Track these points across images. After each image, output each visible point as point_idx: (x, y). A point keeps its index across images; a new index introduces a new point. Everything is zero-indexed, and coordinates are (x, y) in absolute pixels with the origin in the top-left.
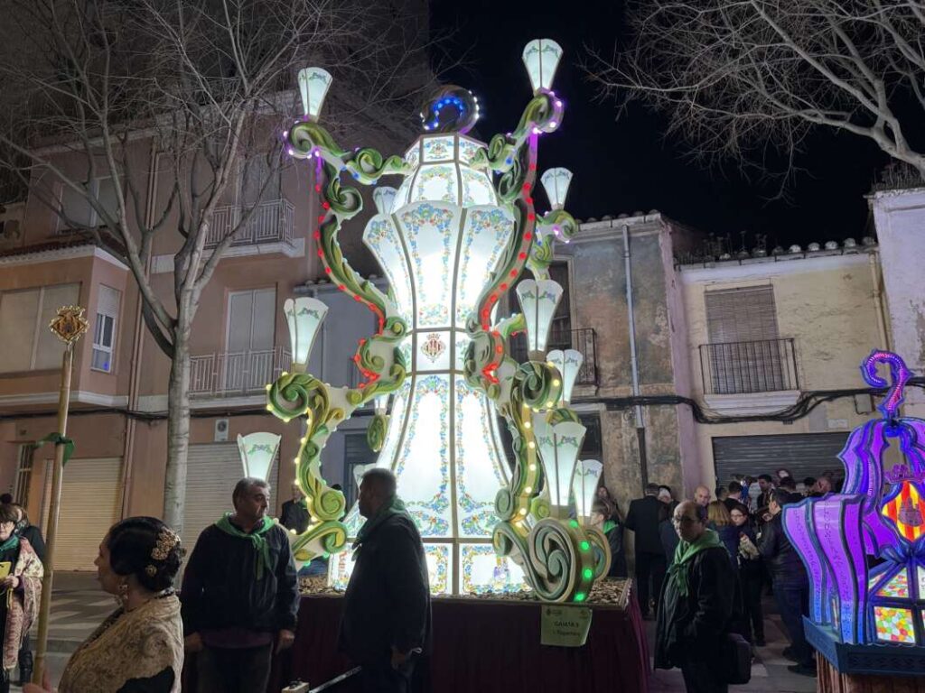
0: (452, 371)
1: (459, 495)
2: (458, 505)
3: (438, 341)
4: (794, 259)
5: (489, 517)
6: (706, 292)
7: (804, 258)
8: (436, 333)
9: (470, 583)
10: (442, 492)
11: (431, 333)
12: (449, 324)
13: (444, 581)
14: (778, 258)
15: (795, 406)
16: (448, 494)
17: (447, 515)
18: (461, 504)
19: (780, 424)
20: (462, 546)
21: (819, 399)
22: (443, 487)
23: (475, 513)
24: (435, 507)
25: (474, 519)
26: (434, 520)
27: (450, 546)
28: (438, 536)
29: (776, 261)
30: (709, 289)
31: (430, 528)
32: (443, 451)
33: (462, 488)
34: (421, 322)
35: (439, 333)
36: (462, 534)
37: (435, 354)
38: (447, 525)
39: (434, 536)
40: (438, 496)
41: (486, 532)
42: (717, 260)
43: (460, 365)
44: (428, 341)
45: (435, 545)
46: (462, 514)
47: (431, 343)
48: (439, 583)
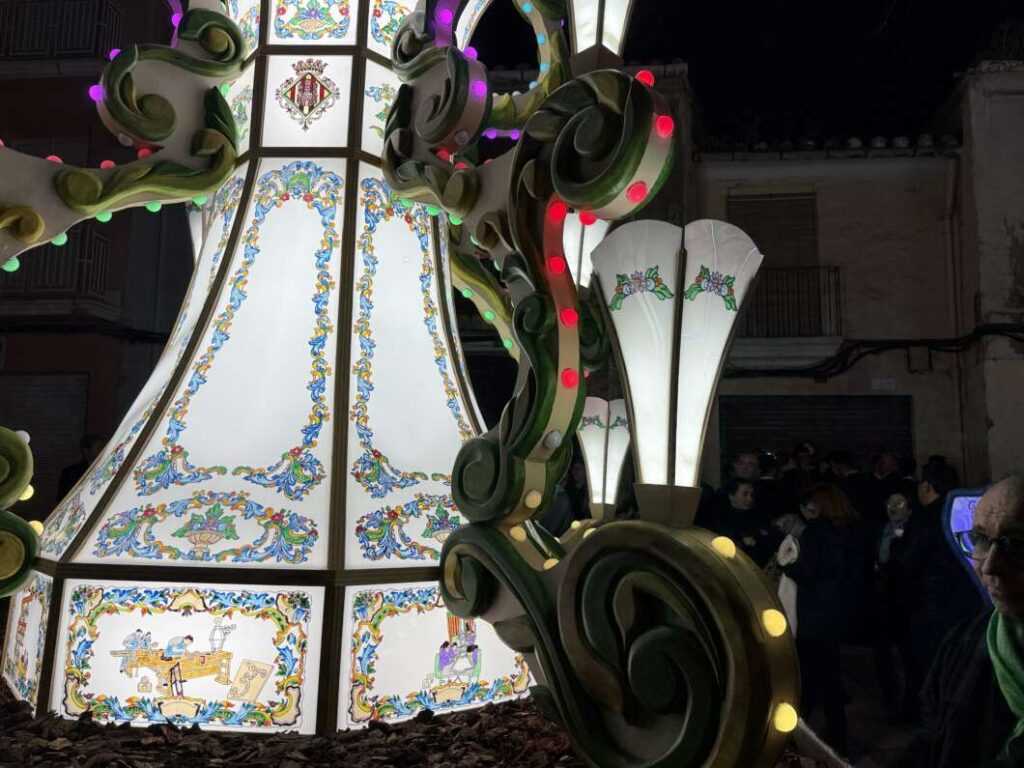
0: (352, 153)
1: (355, 451)
2: (351, 480)
3: (320, 77)
4: (852, 157)
5: (432, 512)
6: (729, 197)
7: (866, 157)
8: (315, 58)
9: (369, 694)
10: (309, 443)
11: (304, 58)
12: (350, 39)
13: (294, 693)
14: (831, 153)
15: (832, 358)
16: (323, 450)
17: (315, 506)
18: (357, 476)
19: (810, 381)
20: (352, 593)
21: (863, 350)
22: (311, 431)
23: (397, 499)
24: (283, 484)
25: (393, 515)
26: (277, 518)
27: (316, 595)
28: (284, 565)
29: (828, 157)
30: (733, 192)
31: (264, 538)
32: (317, 343)
33: (366, 434)
34: (279, 31)
35: (325, 59)
36: (355, 558)
37: (311, 108)
38: (314, 533)
39: (271, 563)
40: (296, 452)
41: (424, 549)
42: (751, 150)
43: (373, 142)
44: (296, 78)
45: (272, 590)
46: (360, 503)
47: (303, 80)
48: (278, 699)
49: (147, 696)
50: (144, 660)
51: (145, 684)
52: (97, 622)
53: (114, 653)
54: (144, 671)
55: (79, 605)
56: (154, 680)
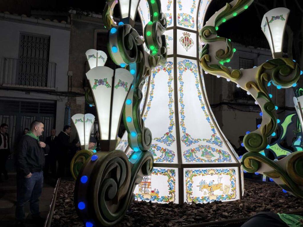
49: (206, 196)
50: (204, 187)
51: (205, 193)
52: (192, 179)
53: (197, 186)
54: (205, 190)
55: (187, 175)
56: (207, 192)
